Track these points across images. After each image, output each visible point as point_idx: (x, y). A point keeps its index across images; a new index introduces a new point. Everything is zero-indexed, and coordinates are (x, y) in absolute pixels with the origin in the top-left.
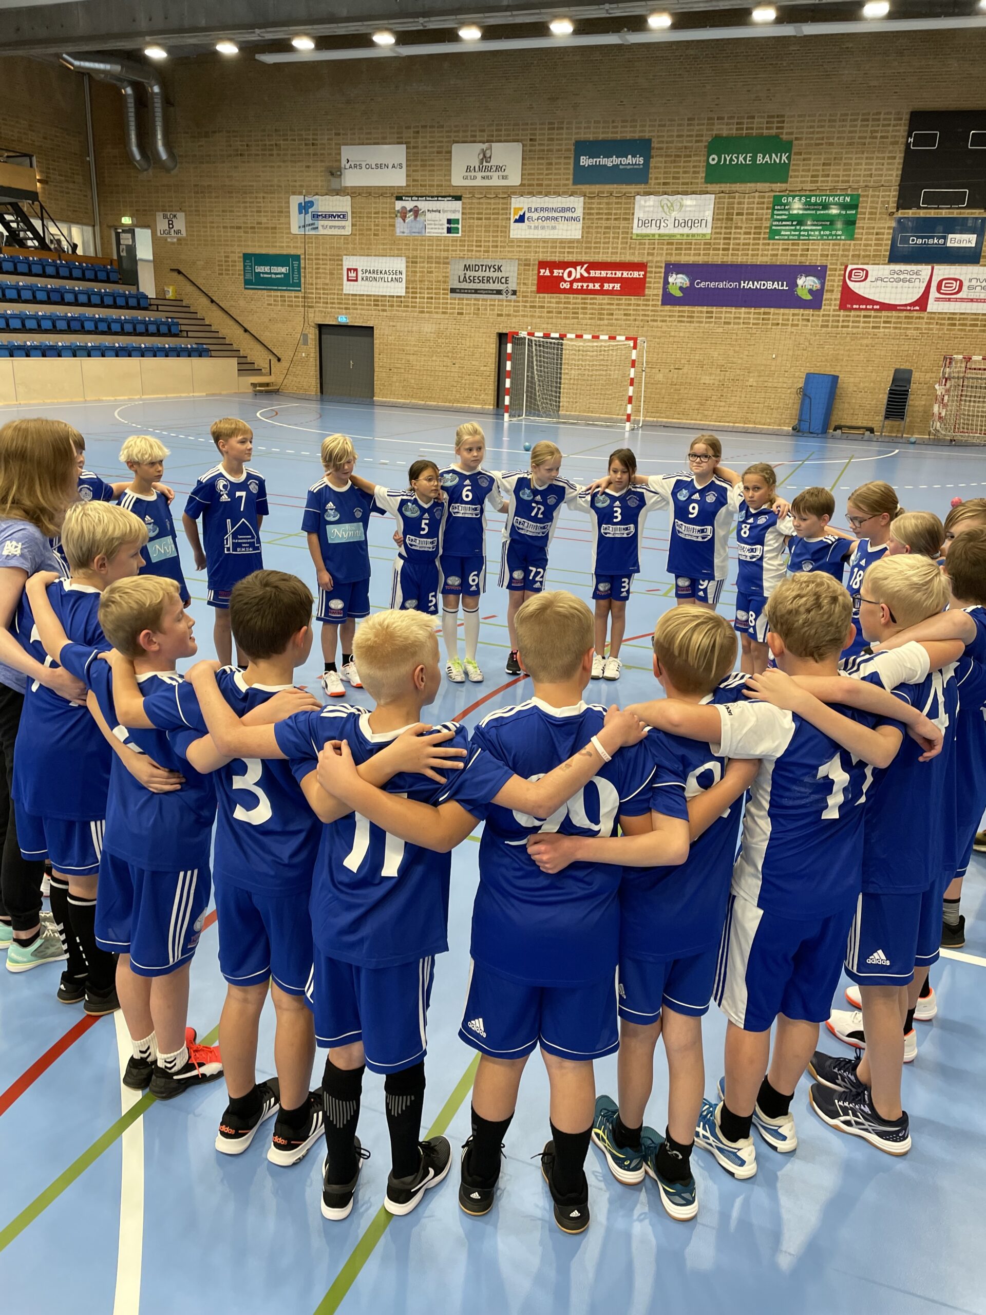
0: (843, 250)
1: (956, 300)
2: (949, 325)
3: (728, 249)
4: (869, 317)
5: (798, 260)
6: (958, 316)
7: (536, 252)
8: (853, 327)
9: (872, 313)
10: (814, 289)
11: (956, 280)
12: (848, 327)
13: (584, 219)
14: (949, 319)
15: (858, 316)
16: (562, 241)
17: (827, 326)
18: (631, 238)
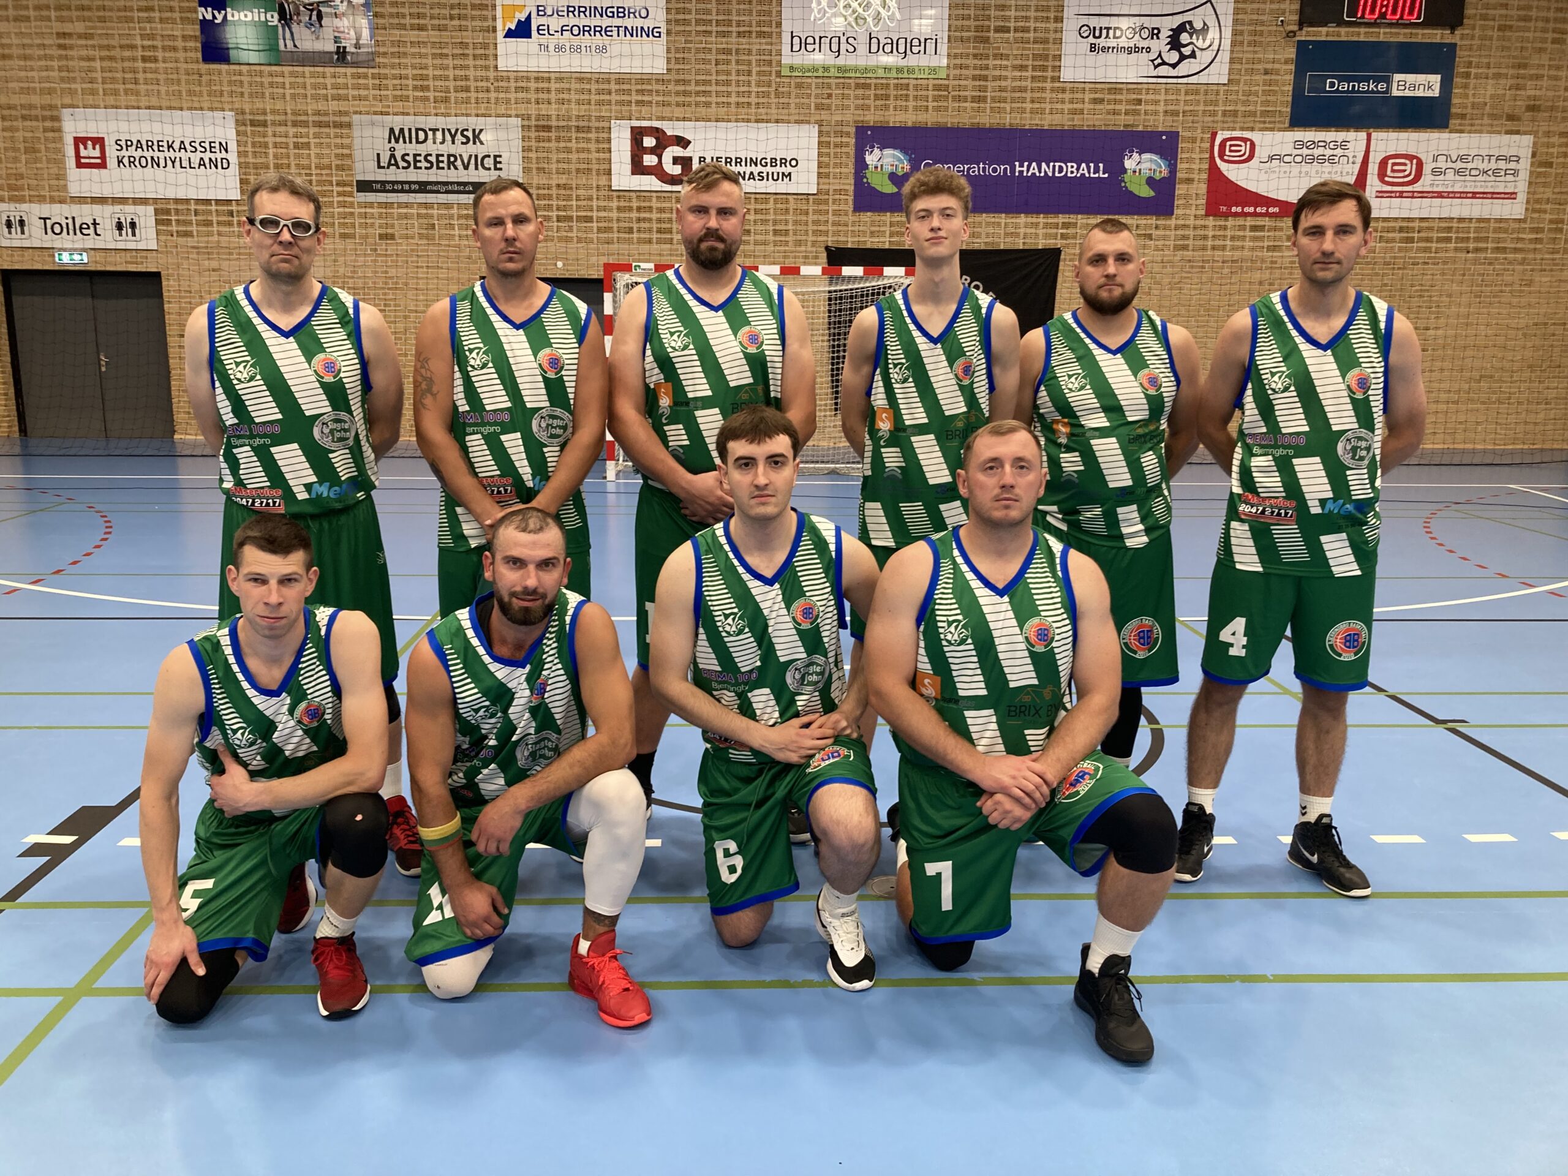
0: (1206, 103)
1: (1413, 195)
2: (1402, 240)
3: (983, 99)
4: (1261, 228)
5: (1120, 122)
6: (1416, 224)
7: (562, 102)
8: (1233, 248)
9: (1266, 222)
10: (1158, 176)
11: (1410, 157)
12: (1223, 248)
13: (669, 33)
14: (1401, 230)
15: (1242, 228)
16: (622, 79)
17: (1185, 248)
18: (779, 74)
